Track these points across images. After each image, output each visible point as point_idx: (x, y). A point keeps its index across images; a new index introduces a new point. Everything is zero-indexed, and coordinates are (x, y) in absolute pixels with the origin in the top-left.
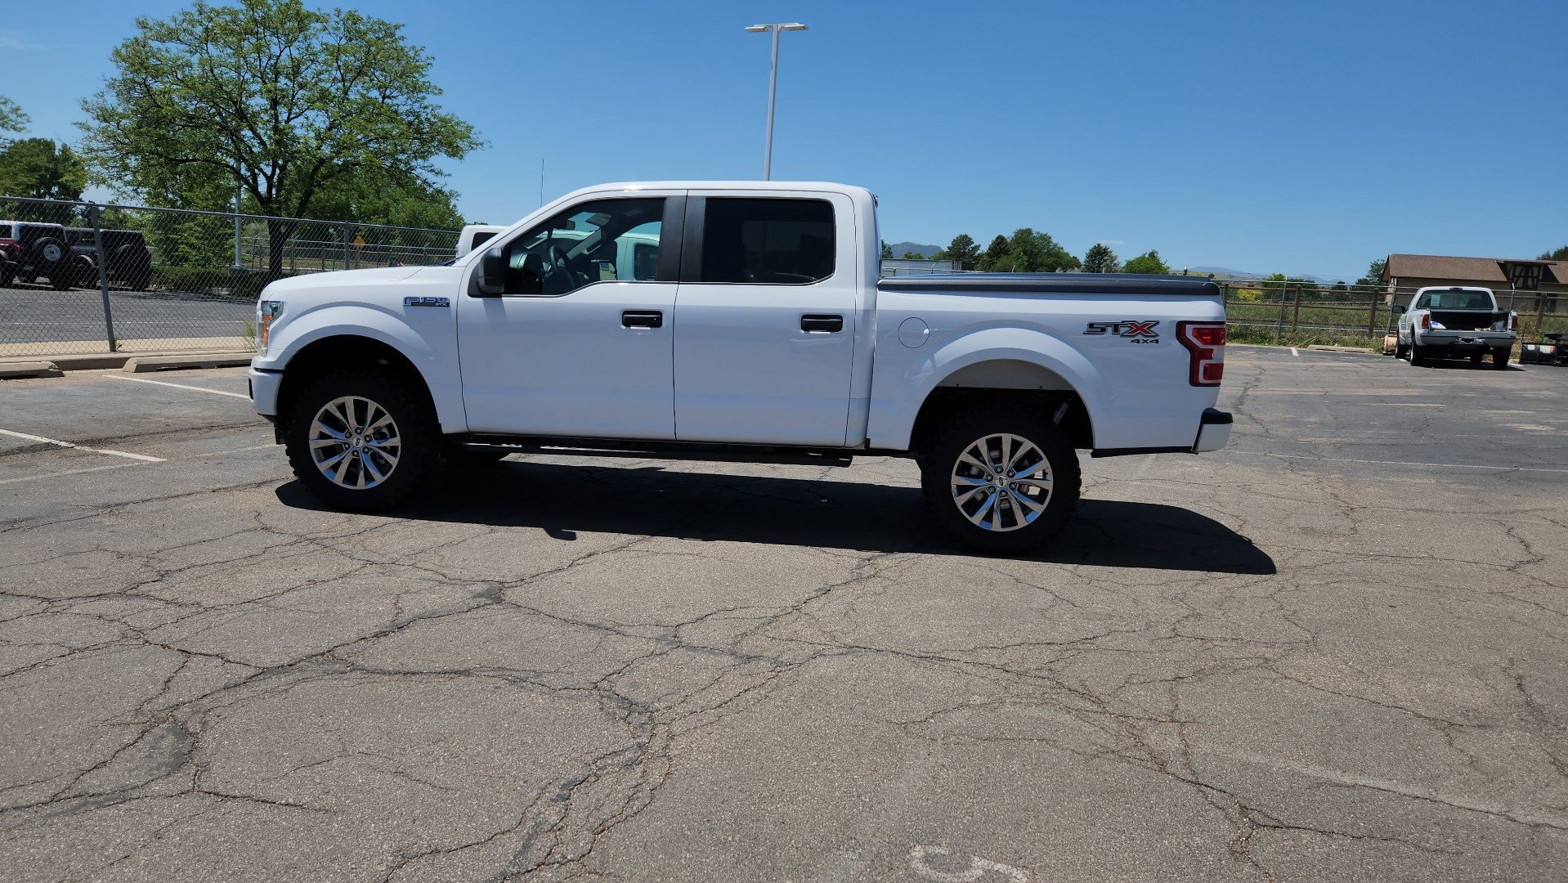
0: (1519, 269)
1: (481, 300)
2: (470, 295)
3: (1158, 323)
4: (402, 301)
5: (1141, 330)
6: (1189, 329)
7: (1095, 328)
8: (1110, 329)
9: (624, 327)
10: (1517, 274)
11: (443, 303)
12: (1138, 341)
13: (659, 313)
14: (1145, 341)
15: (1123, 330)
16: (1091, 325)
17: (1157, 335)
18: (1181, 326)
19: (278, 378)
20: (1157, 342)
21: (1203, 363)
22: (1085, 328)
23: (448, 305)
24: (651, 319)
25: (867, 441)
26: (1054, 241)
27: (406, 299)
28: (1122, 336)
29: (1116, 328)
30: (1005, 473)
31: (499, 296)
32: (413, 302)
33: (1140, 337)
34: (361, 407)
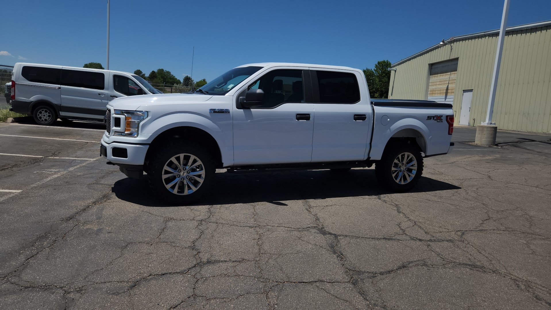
1: (242, 110)
2: (238, 108)
3: (442, 116)
4: (208, 111)
5: (438, 118)
6: (449, 117)
7: (429, 118)
8: (432, 118)
9: (297, 120)
11: (227, 112)
12: (438, 122)
13: (309, 115)
14: (440, 122)
15: (435, 118)
16: (428, 117)
17: (442, 120)
18: (447, 116)
19: (148, 147)
20: (442, 122)
21: (451, 127)
22: (427, 118)
23: (229, 112)
24: (304, 117)
25: (369, 158)
26: (172, 73)
27: (211, 110)
28: (435, 120)
29: (434, 117)
30: (404, 165)
31: (249, 108)
32: (214, 111)
33: (439, 120)
34: (187, 158)
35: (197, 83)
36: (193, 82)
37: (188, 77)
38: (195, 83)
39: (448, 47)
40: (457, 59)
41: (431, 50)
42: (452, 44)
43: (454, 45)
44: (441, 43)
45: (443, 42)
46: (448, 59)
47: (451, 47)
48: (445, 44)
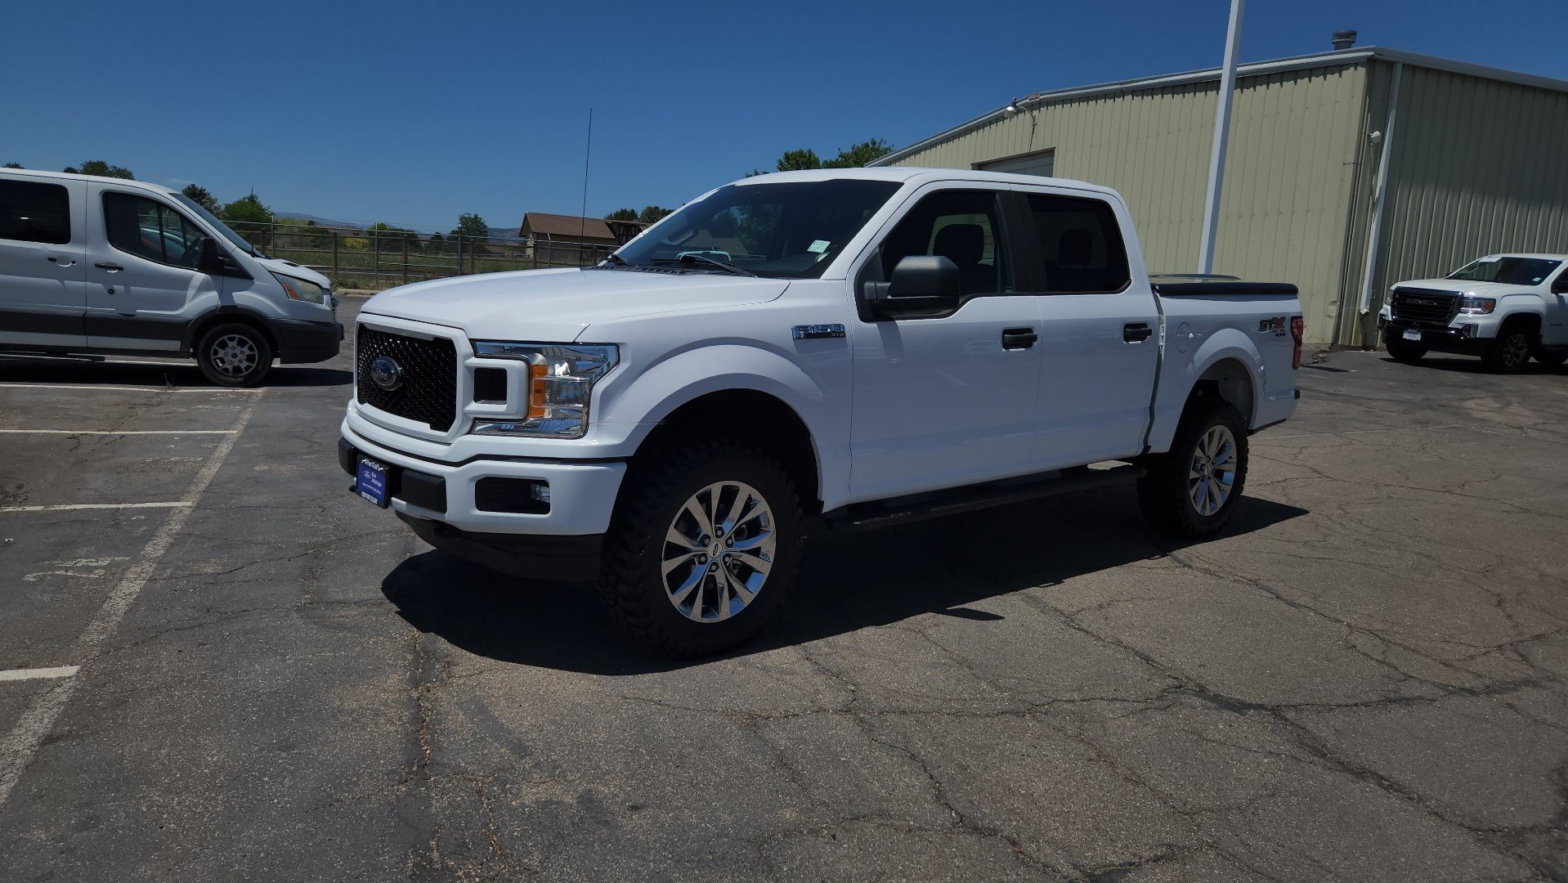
0: (622, 229)
1: (874, 325)
2: (862, 317)
3: (1284, 317)
4: (789, 335)
5: (1278, 324)
6: (1294, 321)
7: (1264, 323)
8: (1268, 325)
9: (1005, 350)
10: (621, 232)
11: (838, 332)
13: (1031, 330)
14: (1280, 334)
15: (1273, 324)
16: (1261, 322)
17: (1284, 328)
18: (1292, 319)
20: (1284, 334)
21: (1298, 348)
22: (1258, 326)
23: (844, 335)
24: (1019, 337)
25: (1147, 448)
27: (799, 328)
28: (1273, 330)
29: (1270, 322)
30: (1211, 462)
31: (892, 319)
32: (804, 334)
33: (1278, 330)
34: (728, 496)
35: (228, 207)
36: (216, 205)
37: (196, 189)
38: (223, 208)
39: (1025, 118)
40: (1050, 152)
41: (977, 127)
42: (1035, 113)
43: (1043, 114)
44: (1010, 109)
45: (1014, 105)
46: (1026, 151)
47: (1034, 118)
48: (1018, 111)
